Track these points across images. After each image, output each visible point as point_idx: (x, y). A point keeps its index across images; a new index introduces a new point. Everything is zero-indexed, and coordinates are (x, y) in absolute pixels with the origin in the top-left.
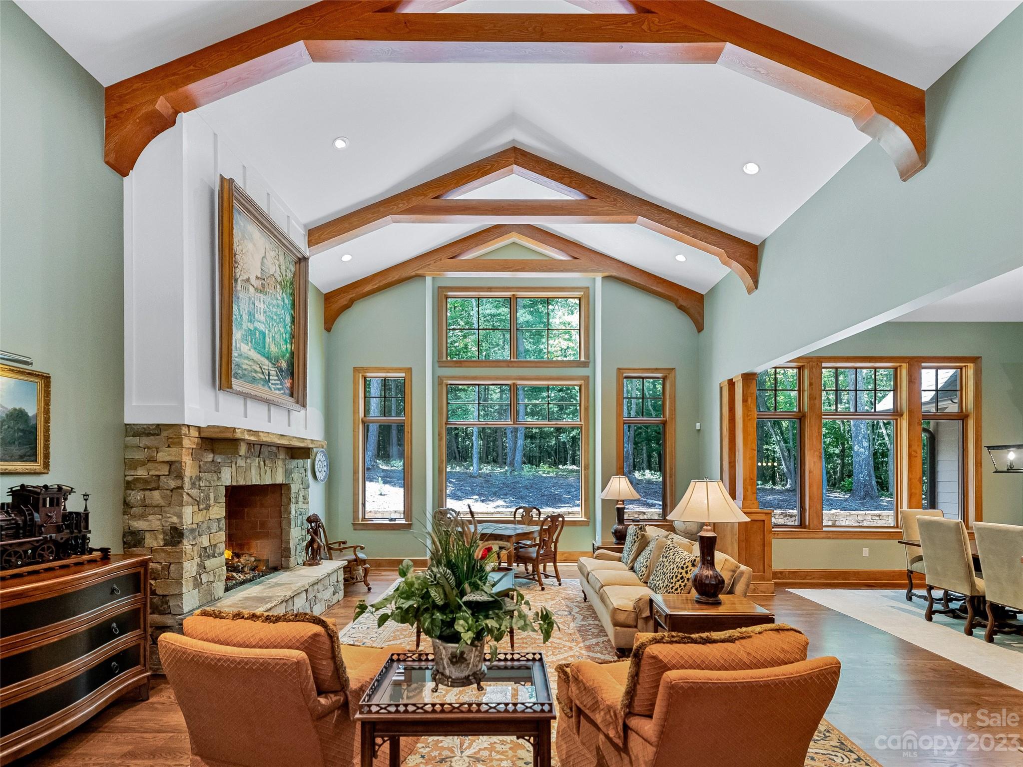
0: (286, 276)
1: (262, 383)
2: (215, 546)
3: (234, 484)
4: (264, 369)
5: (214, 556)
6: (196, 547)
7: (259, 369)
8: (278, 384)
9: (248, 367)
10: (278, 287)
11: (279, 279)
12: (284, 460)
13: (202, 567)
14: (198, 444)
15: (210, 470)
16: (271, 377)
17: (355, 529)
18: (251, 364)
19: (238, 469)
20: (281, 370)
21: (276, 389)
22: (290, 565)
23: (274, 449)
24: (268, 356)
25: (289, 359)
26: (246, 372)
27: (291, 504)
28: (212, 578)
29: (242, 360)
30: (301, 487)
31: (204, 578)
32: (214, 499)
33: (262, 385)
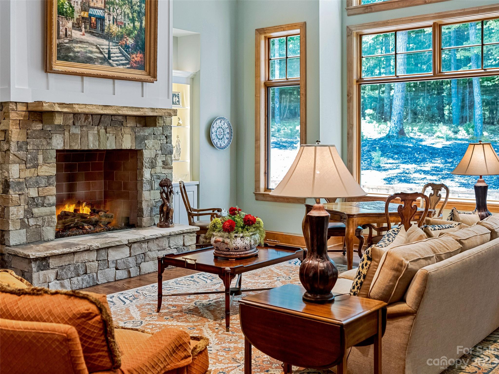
1: (100, 61)
2: (45, 197)
3: (67, 148)
4: (103, 49)
5: (43, 206)
6: (23, 197)
7: (95, 50)
8: (121, 60)
9: (82, 50)
12: (132, 128)
13: (29, 213)
15: (38, 137)
16: (112, 55)
17: (257, 199)
18: (85, 46)
19: (72, 136)
20: (127, 47)
21: (120, 65)
22: (144, 224)
23: (120, 118)
24: (108, 37)
25: (138, 35)
26: (79, 54)
27: (144, 168)
28: (40, 223)
29: (74, 45)
30: (160, 152)
31: (32, 222)
32: (44, 160)
33: (101, 63)
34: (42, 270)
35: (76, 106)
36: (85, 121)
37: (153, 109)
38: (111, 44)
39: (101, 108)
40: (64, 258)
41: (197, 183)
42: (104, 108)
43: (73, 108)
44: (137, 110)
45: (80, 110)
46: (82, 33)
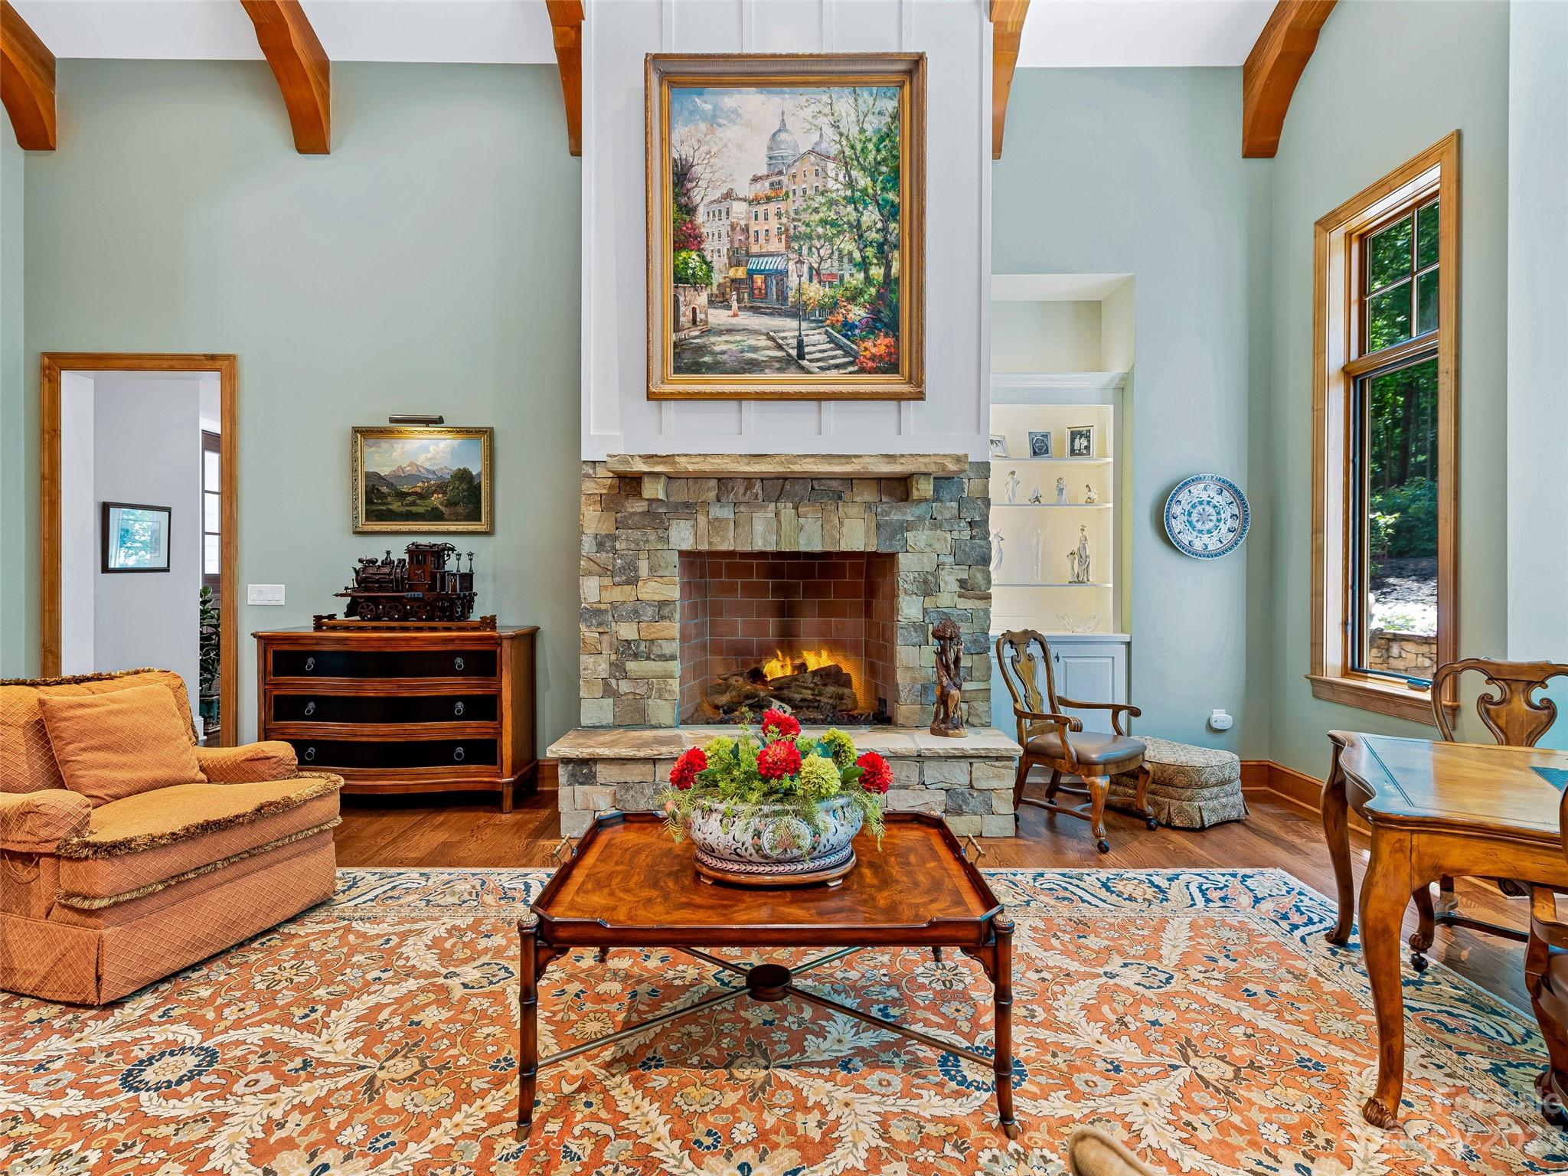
0: (862, 131)
1: (777, 365)
2: (652, 641)
3: (704, 547)
4: (784, 338)
5: (648, 658)
6: (605, 637)
7: (763, 342)
8: (834, 357)
9: (732, 347)
10: (831, 166)
11: (834, 150)
13: (618, 669)
14: (611, 487)
15: (639, 525)
16: (807, 350)
17: (1317, 697)
18: (738, 338)
19: (716, 524)
20: (848, 327)
21: (829, 368)
22: (901, 720)
23: (835, 484)
24: (798, 311)
25: (880, 296)
26: (725, 357)
27: (902, 595)
28: (642, 690)
29: (713, 339)
30: (950, 559)
31: (624, 687)
32: (650, 569)
33: (780, 370)
34: (581, 784)
35: (683, 460)
36: (745, 494)
37: (890, 458)
38: (804, 325)
39: (745, 460)
40: (630, 766)
41: (1126, 638)
42: (755, 460)
43: (674, 463)
44: (843, 460)
45: (691, 468)
46: (731, 313)
